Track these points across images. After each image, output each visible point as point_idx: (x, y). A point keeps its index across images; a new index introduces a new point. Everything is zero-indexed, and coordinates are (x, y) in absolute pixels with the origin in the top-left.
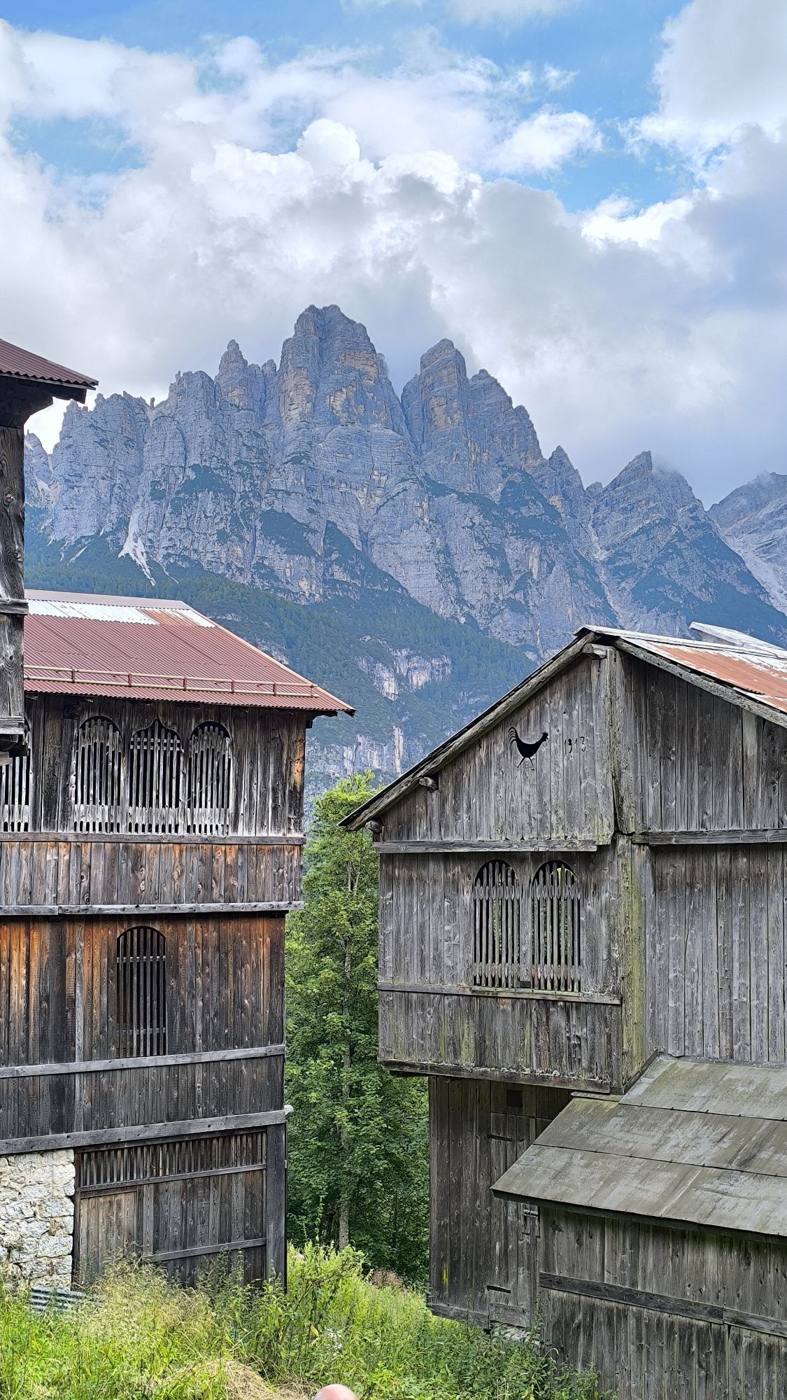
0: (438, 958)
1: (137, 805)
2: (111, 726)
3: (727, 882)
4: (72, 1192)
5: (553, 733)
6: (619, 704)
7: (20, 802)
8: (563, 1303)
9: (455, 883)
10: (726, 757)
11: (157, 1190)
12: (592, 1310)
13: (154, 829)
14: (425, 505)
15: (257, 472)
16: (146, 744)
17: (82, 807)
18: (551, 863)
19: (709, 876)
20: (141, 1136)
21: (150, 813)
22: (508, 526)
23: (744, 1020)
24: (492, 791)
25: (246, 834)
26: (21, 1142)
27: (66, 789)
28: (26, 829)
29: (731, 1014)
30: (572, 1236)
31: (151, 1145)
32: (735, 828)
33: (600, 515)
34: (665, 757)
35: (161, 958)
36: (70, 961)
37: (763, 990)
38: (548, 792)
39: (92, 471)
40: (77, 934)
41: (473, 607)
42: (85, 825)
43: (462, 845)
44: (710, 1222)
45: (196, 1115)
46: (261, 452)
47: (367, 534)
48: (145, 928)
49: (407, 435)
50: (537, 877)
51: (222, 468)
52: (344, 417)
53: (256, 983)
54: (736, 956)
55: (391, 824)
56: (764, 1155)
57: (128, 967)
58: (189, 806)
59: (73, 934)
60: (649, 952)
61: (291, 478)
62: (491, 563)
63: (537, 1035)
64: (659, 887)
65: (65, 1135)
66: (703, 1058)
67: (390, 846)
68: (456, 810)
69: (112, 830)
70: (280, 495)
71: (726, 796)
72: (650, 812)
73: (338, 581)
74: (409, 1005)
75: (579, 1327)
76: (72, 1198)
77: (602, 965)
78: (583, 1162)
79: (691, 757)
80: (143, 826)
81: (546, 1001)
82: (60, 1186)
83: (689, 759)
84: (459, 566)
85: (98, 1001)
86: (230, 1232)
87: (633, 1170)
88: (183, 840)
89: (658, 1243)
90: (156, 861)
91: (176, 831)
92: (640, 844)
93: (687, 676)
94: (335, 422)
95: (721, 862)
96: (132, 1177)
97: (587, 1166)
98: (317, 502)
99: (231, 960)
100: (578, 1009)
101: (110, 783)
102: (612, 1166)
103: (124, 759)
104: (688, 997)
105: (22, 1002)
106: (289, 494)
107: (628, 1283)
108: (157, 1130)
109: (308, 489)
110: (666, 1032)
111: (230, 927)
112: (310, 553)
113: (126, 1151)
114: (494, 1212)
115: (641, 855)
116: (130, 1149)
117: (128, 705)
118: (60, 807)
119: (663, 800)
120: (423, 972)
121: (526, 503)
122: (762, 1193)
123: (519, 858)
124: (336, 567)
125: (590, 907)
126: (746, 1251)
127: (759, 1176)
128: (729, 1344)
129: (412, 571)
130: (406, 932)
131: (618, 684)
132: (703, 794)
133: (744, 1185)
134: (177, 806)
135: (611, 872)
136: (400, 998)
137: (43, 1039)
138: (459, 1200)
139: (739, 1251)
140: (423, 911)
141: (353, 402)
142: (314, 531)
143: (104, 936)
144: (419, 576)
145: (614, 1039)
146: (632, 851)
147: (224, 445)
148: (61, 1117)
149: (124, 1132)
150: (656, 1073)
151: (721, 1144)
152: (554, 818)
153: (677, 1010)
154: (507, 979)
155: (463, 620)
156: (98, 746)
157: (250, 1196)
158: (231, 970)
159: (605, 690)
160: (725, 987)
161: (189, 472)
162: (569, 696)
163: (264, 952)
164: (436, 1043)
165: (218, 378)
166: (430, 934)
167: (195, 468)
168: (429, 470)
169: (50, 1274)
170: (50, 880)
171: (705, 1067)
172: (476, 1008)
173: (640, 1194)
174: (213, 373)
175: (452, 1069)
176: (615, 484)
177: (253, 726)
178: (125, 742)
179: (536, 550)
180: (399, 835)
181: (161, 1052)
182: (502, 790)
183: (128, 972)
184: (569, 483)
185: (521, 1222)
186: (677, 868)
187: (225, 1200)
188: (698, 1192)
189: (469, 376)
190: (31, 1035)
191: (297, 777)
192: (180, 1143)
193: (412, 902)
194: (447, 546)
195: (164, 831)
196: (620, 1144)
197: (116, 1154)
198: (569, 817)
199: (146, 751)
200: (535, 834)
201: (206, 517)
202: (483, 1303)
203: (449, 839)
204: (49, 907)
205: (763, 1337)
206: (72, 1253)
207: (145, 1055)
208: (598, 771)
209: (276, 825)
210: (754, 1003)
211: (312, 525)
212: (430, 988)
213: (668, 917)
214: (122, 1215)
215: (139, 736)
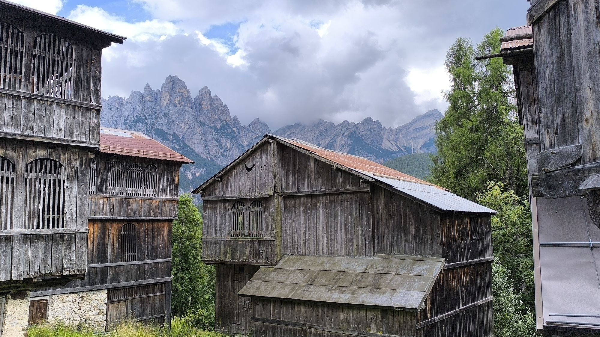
0: (220, 230)
1: (129, 187)
2: (121, 164)
3: (305, 205)
4: (106, 302)
5: (256, 164)
6: (276, 156)
7: (92, 185)
8: (258, 325)
9: (226, 208)
10: (306, 171)
11: (132, 301)
12: (267, 327)
13: (133, 195)
14: (200, 129)
15: (154, 118)
16: (132, 170)
17: (112, 187)
18: (255, 201)
19: (300, 204)
20: (128, 285)
21: (132, 190)
22: (222, 135)
23: (309, 244)
24: (238, 181)
25: (161, 197)
26: (90, 287)
27: (106, 182)
28: (94, 193)
29: (306, 242)
30: (261, 306)
31: (131, 288)
32: (308, 190)
33: (246, 133)
34: (288, 171)
35: (135, 233)
36: (107, 233)
37: (315, 235)
38: (255, 181)
39: (107, 116)
40: (109, 226)
41: (212, 156)
42: (112, 193)
43: (229, 197)
44: (303, 299)
45: (145, 279)
46: (155, 113)
47: (184, 136)
48: (130, 224)
49: (195, 110)
50: (251, 205)
51: (144, 117)
52: (178, 105)
53: (163, 240)
54: (307, 226)
55: (207, 192)
56: (317, 280)
57: (125, 236)
58: (144, 188)
59: (108, 225)
60: (283, 226)
61: (163, 120)
62: (217, 144)
63: (250, 250)
64: (285, 207)
65: (104, 285)
66: (298, 255)
67: (207, 198)
68: (227, 187)
69: (121, 195)
70: (160, 124)
71: (305, 182)
72: (283, 187)
73: (176, 148)
74: (211, 244)
75: (263, 332)
76: (106, 304)
77: (269, 230)
78: (264, 285)
79: (296, 171)
80: (130, 194)
81: (253, 240)
82: (102, 300)
83: (295, 171)
84: (209, 145)
85: (115, 245)
86: (154, 312)
87: (279, 286)
88: (142, 198)
89: (287, 306)
90: (134, 204)
91: (140, 196)
92: (280, 196)
93: (295, 148)
94: (176, 106)
95: (303, 200)
96: (125, 297)
97: (266, 286)
98: (170, 127)
99: (156, 234)
100: (262, 242)
101: (120, 181)
102: (273, 285)
103: (125, 174)
104: (294, 238)
105: (91, 245)
106: (163, 124)
107: (278, 318)
108: (133, 283)
109: (168, 123)
110: (287, 248)
111: (156, 224)
112: (168, 140)
113: (123, 290)
114: (235, 302)
115: (281, 198)
116: (124, 289)
117: (126, 158)
118: (104, 187)
119: (288, 183)
120: (216, 234)
121: (227, 129)
122: (318, 290)
123: (245, 200)
124: (175, 144)
125: (266, 213)
126: (313, 307)
127: (316, 286)
128: (308, 333)
129: (196, 146)
130: (211, 223)
131: (275, 151)
132: (299, 181)
133: (312, 288)
134: (141, 188)
135: (273, 203)
136: (209, 242)
137: (98, 256)
138: (225, 300)
139: (311, 307)
140: (216, 216)
141: (181, 101)
142: (169, 134)
143: (117, 226)
144: (198, 147)
145: (273, 250)
146: (279, 197)
147: (145, 111)
148: (103, 279)
149: (123, 284)
150: (284, 259)
151: (304, 278)
152: (256, 188)
153: (290, 242)
154: (241, 235)
155: (209, 159)
156: (117, 169)
157: (161, 302)
158: (156, 236)
159: (272, 152)
160: (304, 235)
161: (135, 117)
162: (261, 154)
163: (166, 231)
164: (219, 254)
165: (143, 93)
166: (218, 223)
167: (136, 116)
168: (201, 120)
169: (99, 326)
170: (101, 209)
171: (298, 257)
172: (232, 243)
173: (282, 293)
174: (142, 92)
175: (224, 261)
176: (250, 126)
177: (164, 166)
178: (125, 169)
179: (229, 141)
180: (209, 195)
181: (135, 260)
182: (241, 181)
183: (125, 237)
184: (238, 125)
185: (243, 304)
186: (291, 202)
187: (153, 303)
188: (299, 291)
189: (212, 96)
190: (94, 255)
191: (177, 181)
192: (140, 287)
193: (213, 214)
194: (205, 140)
195: (136, 195)
196: (275, 279)
197: (120, 290)
198: (261, 188)
199: (131, 172)
200: (251, 193)
201: (139, 130)
202: (231, 328)
203: (225, 196)
204: (100, 217)
205: (318, 331)
206: (106, 320)
207: (130, 261)
208: (270, 175)
209: (170, 194)
210: (312, 239)
211: (169, 133)
212: (218, 238)
213: (288, 216)
214: (122, 308)
215: (130, 167)
